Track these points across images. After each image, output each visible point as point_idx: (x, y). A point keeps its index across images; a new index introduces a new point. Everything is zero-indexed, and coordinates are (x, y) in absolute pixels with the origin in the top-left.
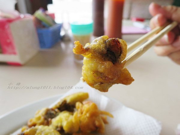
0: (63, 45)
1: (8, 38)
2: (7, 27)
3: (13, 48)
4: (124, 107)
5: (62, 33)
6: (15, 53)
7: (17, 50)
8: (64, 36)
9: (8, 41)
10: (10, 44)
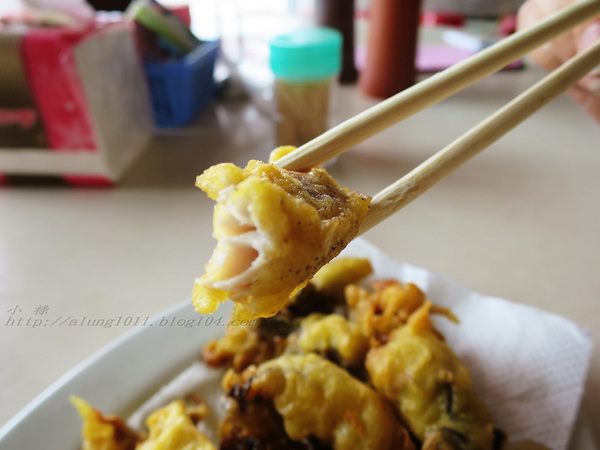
0: (223, 116)
1: (70, 96)
2: (64, 59)
3: (86, 130)
4: (475, 297)
5: (221, 73)
6: (90, 147)
7: (98, 136)
8: (227, 83)
9: (69, 106)
10: (76, 117)
